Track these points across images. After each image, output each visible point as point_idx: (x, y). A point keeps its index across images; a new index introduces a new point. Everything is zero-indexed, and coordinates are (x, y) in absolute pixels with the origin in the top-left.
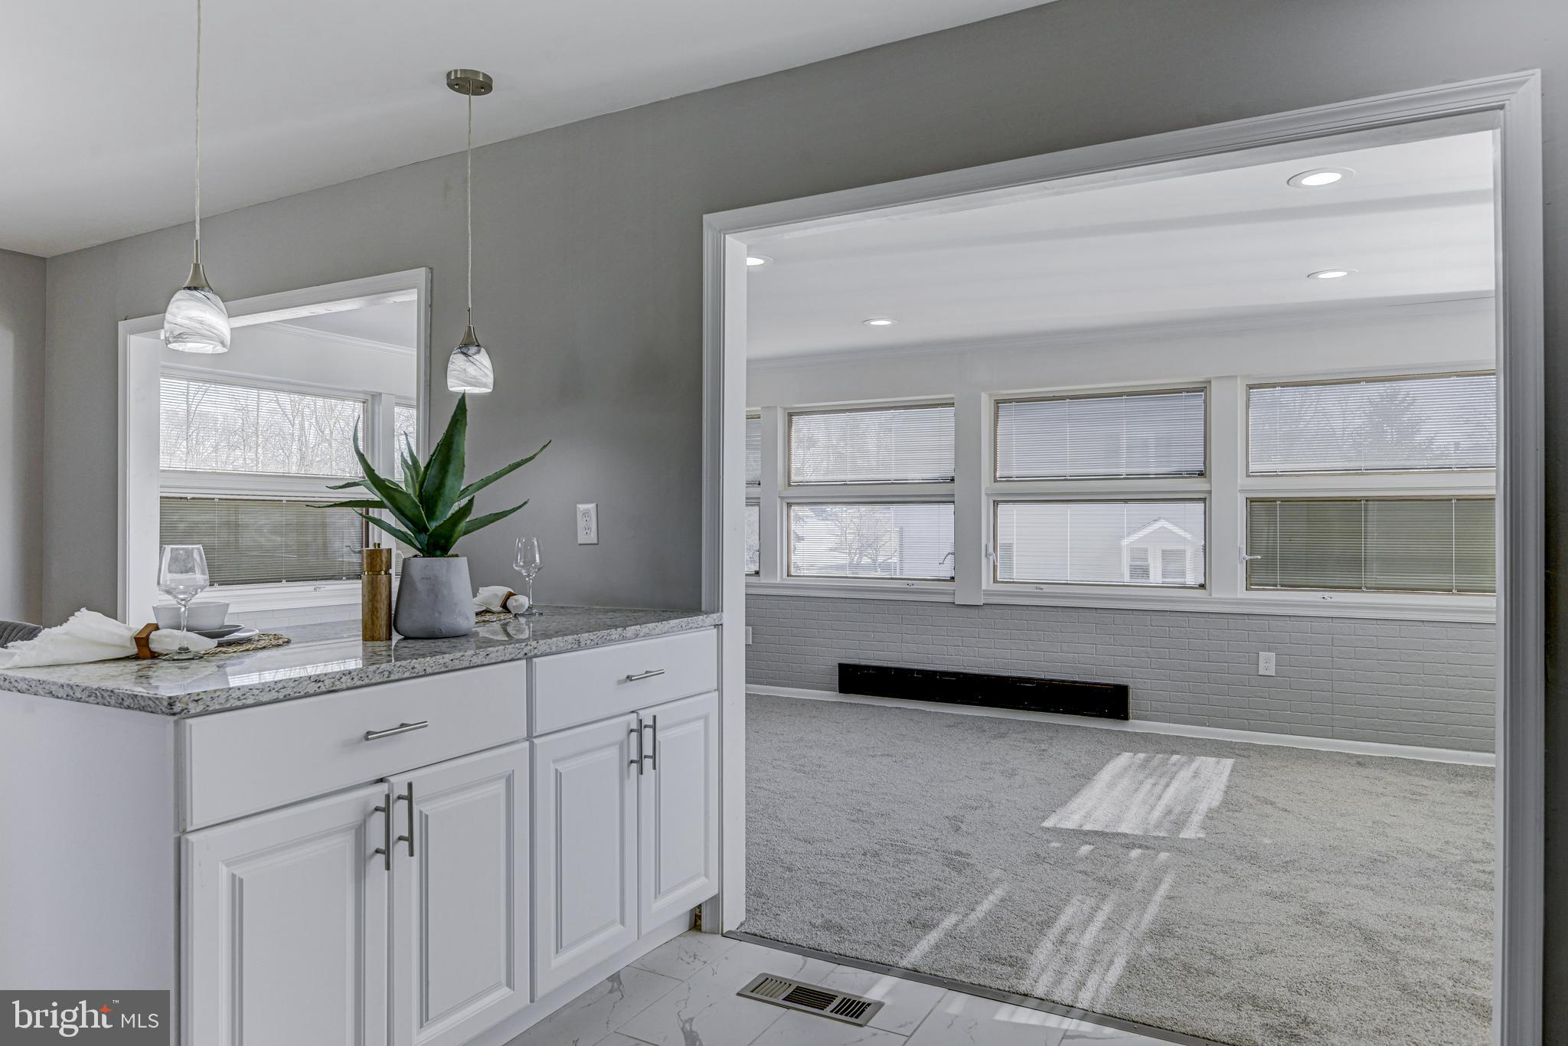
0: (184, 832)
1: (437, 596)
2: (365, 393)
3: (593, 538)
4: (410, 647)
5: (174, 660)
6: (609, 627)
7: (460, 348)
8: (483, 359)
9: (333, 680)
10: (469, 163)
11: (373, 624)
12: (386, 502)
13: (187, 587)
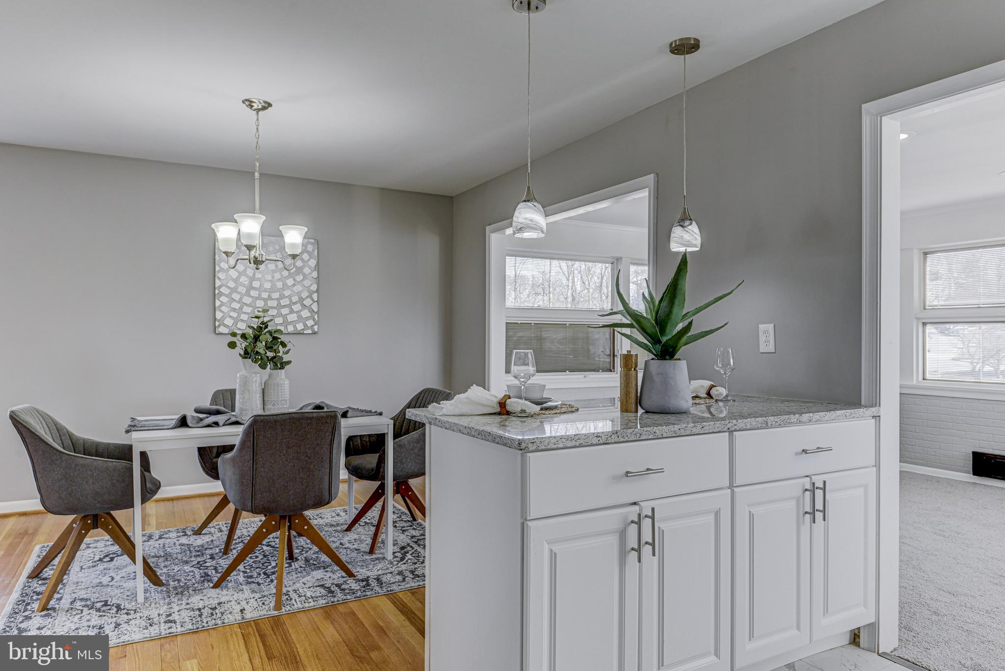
0: (526, 519)
1: (667, 386)
2: (613, 257)
3: (771, 348)
4: (651, 418)
5: (518, 417)
6: (789, 413)
7: (679, 222)
8: (694, 228)
9: (606, 436)
10: (685, 99)
11: (627, 401)
12: (634, 324)
13: (525, 374)
